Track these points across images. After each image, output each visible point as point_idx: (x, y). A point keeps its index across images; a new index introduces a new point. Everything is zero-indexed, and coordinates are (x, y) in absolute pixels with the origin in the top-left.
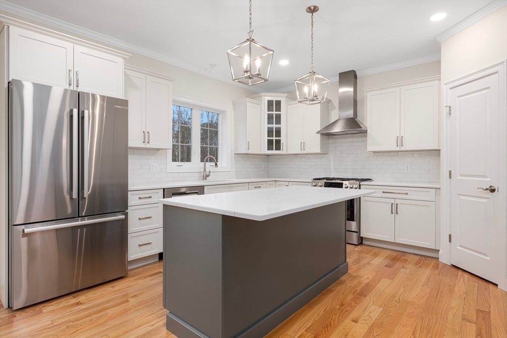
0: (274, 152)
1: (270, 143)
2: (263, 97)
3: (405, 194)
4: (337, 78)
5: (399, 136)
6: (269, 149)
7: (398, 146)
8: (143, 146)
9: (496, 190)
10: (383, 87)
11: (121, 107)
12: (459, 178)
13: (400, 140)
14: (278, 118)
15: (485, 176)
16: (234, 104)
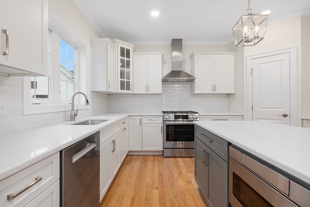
0: (125, 91)
1: (122, 83)
2: (116, 44)
3: (226, 120)
4: (170, 43)
5: (213, 85)
6: (121, 89)
7: (213, 91)
9: (289, 116)
10: (204, 53)
12: (258, 109)
13: (214, 87)
14: (128, 63)
15: (280, 108)
16: (91, 42)
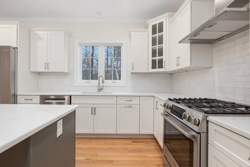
0: (157, 70)
1: (154, 62)
2: (149, 25)
8: (45, 71)
11: (6, 50)
